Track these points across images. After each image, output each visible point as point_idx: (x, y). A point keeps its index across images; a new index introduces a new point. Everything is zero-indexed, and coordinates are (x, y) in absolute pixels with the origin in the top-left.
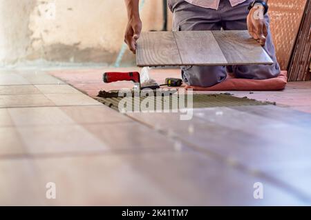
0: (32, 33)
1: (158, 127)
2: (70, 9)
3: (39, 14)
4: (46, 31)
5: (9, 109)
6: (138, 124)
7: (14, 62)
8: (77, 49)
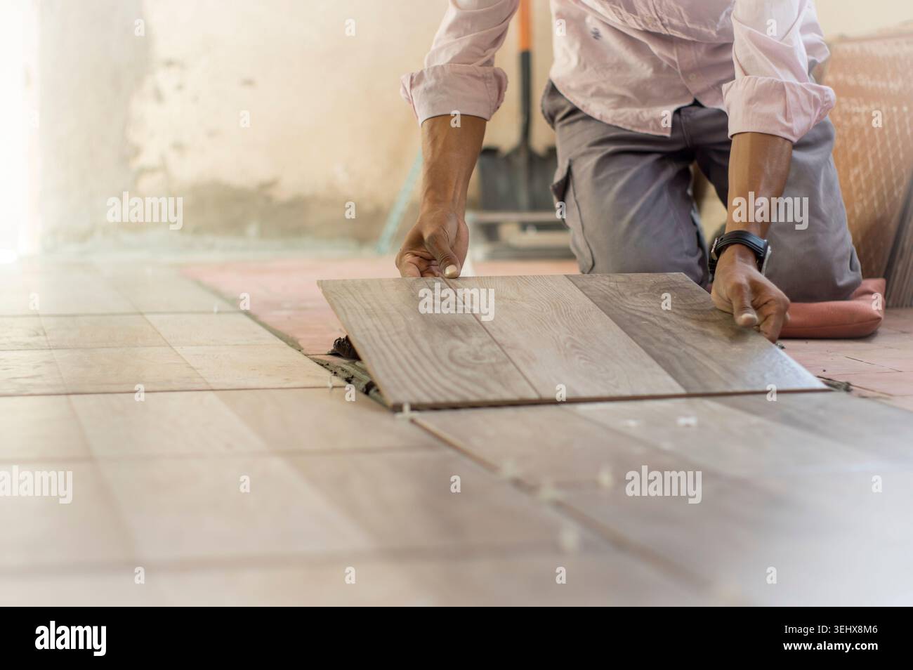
0: (137, 151)
1: (510, 469)
2: (249, 83)
3: (159, 96)
4: (179, 147)
5: (72, 397)
6: (450, 452)
7: (84, 237)
8: (269, 199)
